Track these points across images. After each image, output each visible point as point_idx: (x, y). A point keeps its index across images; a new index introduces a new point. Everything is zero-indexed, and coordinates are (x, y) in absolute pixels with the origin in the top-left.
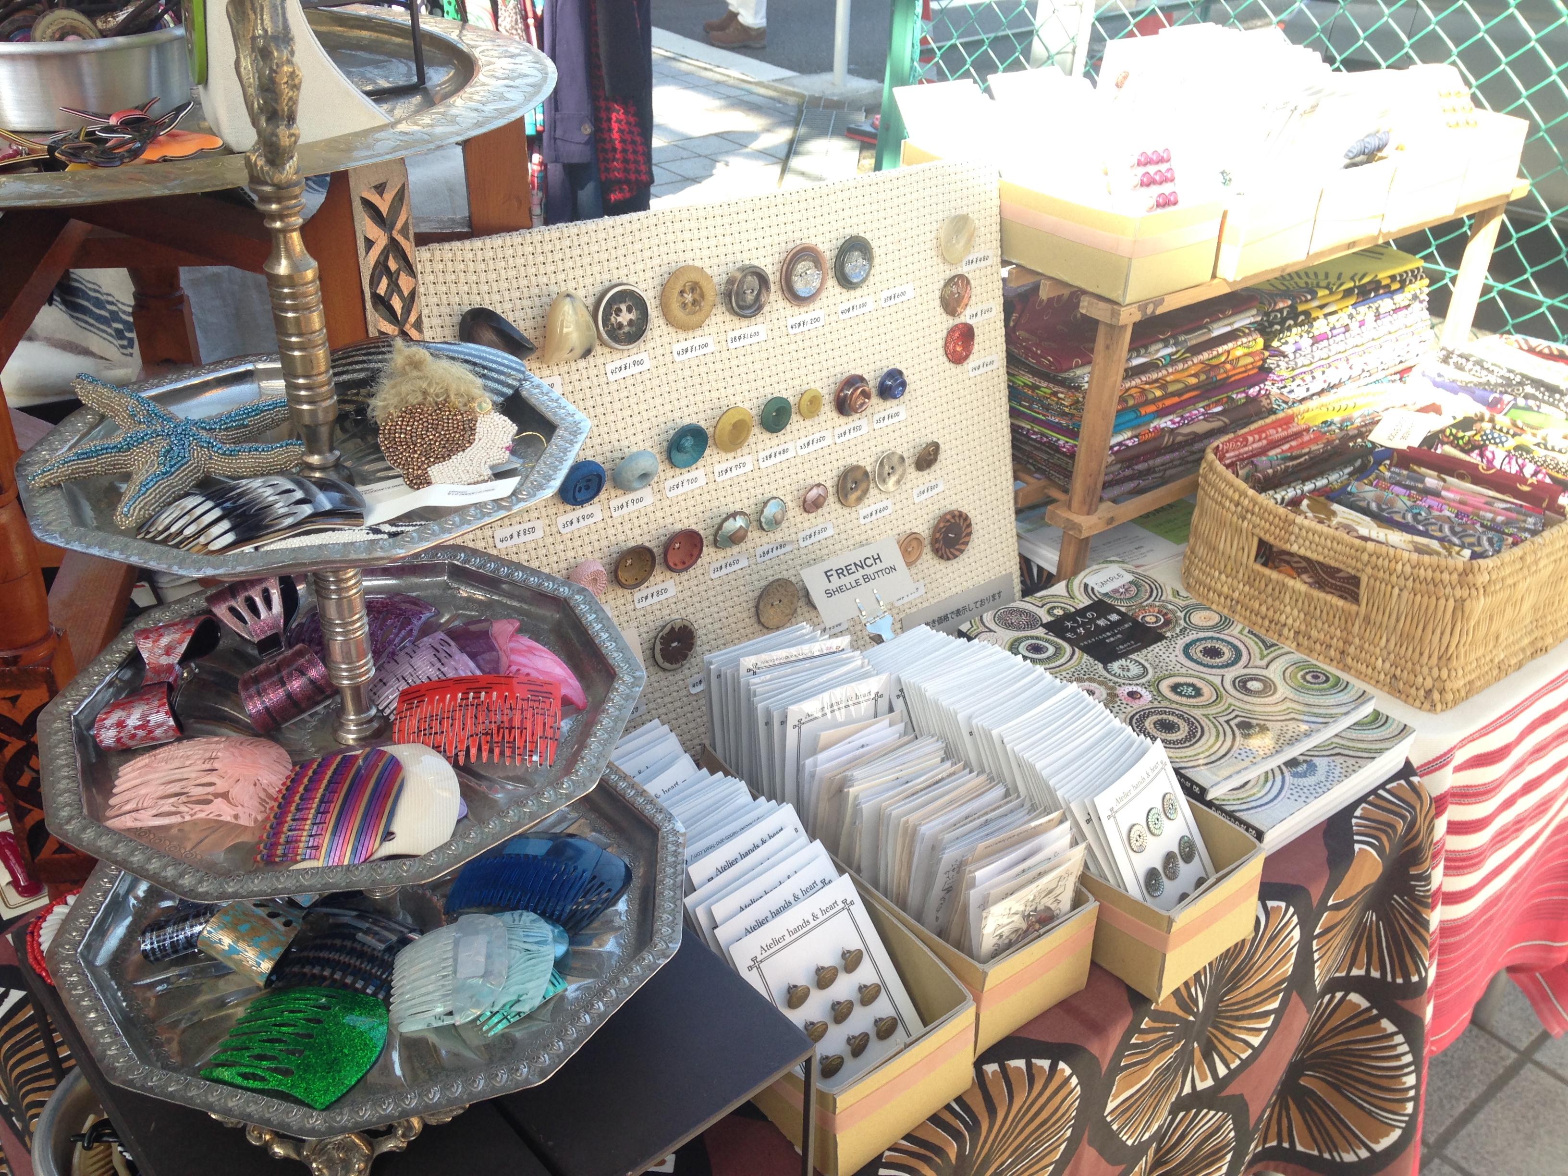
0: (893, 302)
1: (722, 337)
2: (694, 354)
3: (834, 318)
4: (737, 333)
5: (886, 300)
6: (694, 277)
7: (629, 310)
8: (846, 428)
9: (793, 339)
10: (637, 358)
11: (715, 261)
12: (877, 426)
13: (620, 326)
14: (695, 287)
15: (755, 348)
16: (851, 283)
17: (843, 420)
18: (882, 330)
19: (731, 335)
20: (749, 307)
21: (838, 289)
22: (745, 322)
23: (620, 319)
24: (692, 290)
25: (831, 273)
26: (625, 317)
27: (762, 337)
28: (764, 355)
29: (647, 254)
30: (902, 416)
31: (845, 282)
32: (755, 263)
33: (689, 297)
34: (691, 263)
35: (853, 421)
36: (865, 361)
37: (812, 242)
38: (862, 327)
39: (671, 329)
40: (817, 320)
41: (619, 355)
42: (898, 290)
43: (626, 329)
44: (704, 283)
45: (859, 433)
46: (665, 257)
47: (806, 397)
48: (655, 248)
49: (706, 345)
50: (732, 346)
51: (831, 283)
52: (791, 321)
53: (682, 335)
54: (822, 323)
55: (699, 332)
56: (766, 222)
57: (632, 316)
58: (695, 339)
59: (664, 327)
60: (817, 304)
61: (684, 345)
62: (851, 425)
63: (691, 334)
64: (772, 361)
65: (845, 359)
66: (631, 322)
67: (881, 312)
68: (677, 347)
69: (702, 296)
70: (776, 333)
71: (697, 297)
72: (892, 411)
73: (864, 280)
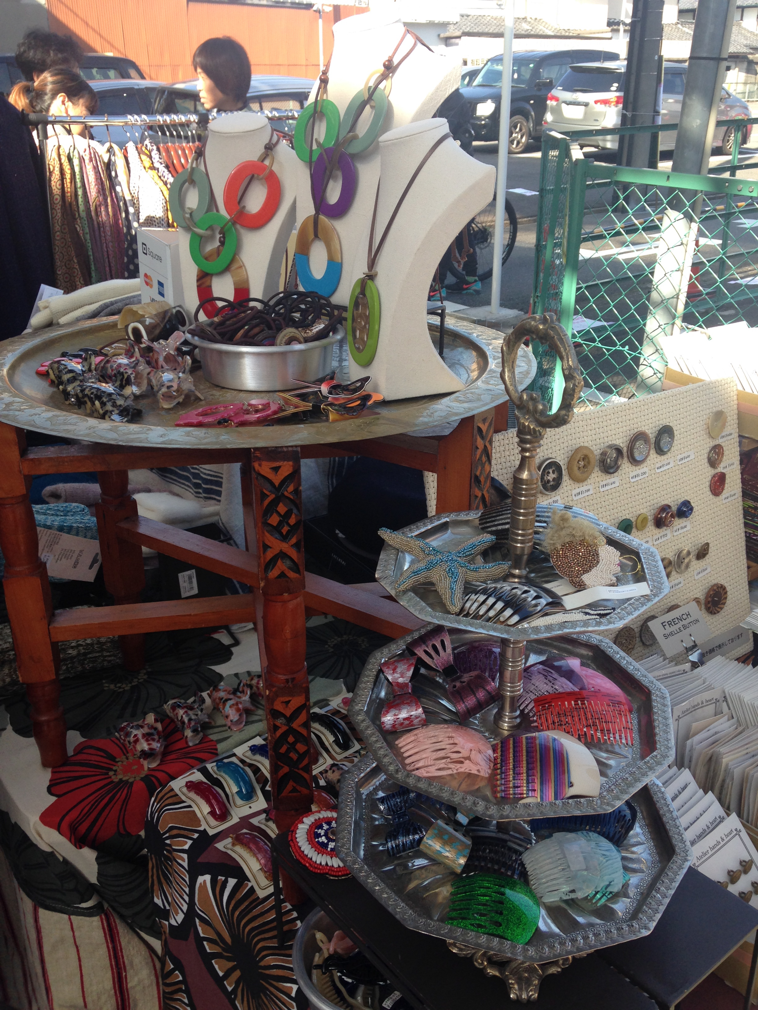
0: (683, 461)
1: (597, 485)
2: (583, 495)
3: (653, 472)
4: (604, 483)
5: (680, 460)
6: (585, 452)
7: (553, 472)
8: (659, 536)
9: (632, 484)
10: (555, 499)
11: (594, 442)
12: (675, 534)
13: (549, 481)
14: (585, 458)
15: (614, 490)
16: (662, 451)
17: (657, 531)
18: (678, 477)
19: (602, 483)
20: (612, 468)
21: (655, 455)
22: (609, 476)
23: (549, 478)
24: (583, 459)
25: (653, 446)
26: (551, 476)
27: (617, 484)
28: (618, 494)
29: (562, 440)
30: (688, 528)
31: (660, 451)
32: (614, 442)
33: (582, 463)
34: (582, 444)
35: (663, 531)
36: (669, 496)
37: (643, 429)
38: (667, 476)
39: (571, 482)
40: (645, 473)
41: (546, 498)
42: (686, 455)
43: (552, 483)
44: (591, 456)
45: (666, 538)
46: (570, 441)
47: (640, 519)
48: (565, 437)
49: (589, 490)
50: (602, 490)
51: (653, 452)
52: (632, 474)
53: (577, 485)
54: (647, 475)
55: (585, 483)
56: (620, 419)
57: (554, 476)
58: (583, 487)
59: (568, 481)
60: (645, 464)
61: (578, 490)
62: (662, 534)
63: (581, 484)
64: (622, 498)
65: (659, 495)
66: (554, 479)
67: (677, 467)
68: (575, 492)
69: (589, 463)
70: (624, 481)
71: (586, 463)
72: (683, 525)
73: (669, 450)
